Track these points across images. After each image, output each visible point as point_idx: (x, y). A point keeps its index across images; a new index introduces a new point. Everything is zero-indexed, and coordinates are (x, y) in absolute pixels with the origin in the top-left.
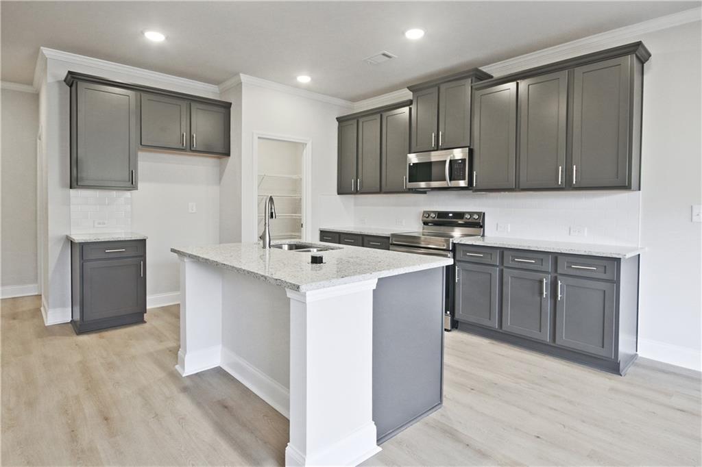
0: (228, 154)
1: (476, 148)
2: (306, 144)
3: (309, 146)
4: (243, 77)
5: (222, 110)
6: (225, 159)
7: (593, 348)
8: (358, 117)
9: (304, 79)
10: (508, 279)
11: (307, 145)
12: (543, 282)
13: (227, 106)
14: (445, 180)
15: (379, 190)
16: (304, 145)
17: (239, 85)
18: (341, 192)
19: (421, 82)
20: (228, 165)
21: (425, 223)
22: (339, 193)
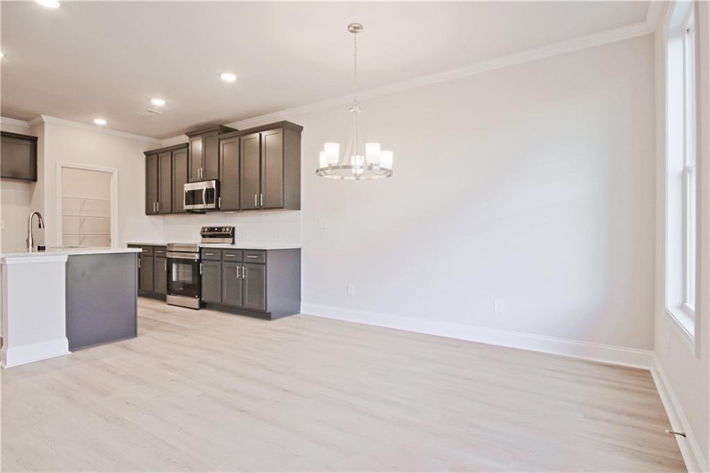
0: (35, 180)
1: (221, 180)
2: (112, 173)
3: (115, 175)
4: (45, 118)
5: (29, 143)
6: (33, 184)
7: (255, 306)
8: (159, 153)
9: (100, 122)
10: (225, 269)
11: (114, 175)
12: (236, 268)
13: (33, 141)
14: (202, 203)
15: (170, 211)
16: (111, 174)
17: (42, 123)
18: (149, 212)
19: (191, 130)
20: (36, 188)
21: (204, 236)
22: (147, 214)
